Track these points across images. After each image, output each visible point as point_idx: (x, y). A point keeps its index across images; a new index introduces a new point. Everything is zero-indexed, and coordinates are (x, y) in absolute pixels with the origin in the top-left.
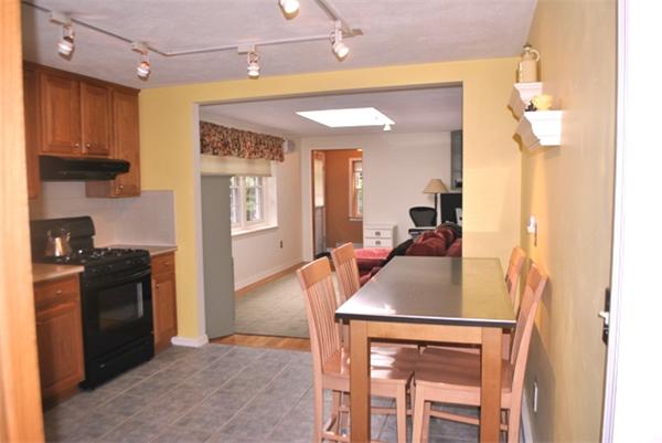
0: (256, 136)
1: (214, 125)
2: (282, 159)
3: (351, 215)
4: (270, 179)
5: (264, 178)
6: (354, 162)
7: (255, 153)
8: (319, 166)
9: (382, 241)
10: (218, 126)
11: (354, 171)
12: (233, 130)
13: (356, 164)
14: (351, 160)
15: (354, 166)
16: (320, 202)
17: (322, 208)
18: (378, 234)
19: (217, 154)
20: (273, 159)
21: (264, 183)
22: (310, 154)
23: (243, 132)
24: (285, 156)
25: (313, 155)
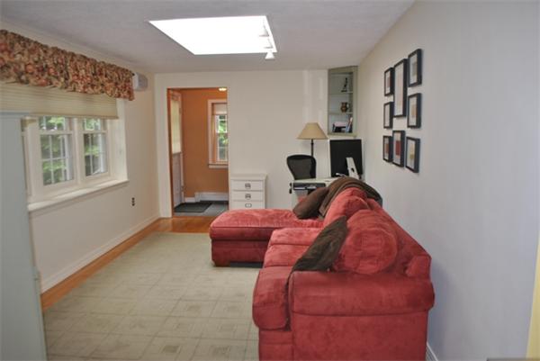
0: (94, 63)
1: (20, 38)
2: (130, 96)
3: (210, 162)
4: (116, 121)
5: (108, 121)
6: (213, 104)
7: (93, 86)
8: (176, 108)
9: (252, 194)
10: (28, 41)
11: (213, 114)
12: (56, 50)
13: (216, 106)
14: (210, 102)
15: (213, 109)
16: (177, 148)
17: (178, 154)
18: (248, 186)
19: (27, 82)
20: (119, 96)
21: (108, 126)
22: (165, 92)
23: (73, 55)
24: (135, 93)
25: (168, 94)
